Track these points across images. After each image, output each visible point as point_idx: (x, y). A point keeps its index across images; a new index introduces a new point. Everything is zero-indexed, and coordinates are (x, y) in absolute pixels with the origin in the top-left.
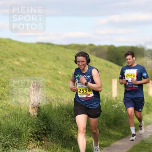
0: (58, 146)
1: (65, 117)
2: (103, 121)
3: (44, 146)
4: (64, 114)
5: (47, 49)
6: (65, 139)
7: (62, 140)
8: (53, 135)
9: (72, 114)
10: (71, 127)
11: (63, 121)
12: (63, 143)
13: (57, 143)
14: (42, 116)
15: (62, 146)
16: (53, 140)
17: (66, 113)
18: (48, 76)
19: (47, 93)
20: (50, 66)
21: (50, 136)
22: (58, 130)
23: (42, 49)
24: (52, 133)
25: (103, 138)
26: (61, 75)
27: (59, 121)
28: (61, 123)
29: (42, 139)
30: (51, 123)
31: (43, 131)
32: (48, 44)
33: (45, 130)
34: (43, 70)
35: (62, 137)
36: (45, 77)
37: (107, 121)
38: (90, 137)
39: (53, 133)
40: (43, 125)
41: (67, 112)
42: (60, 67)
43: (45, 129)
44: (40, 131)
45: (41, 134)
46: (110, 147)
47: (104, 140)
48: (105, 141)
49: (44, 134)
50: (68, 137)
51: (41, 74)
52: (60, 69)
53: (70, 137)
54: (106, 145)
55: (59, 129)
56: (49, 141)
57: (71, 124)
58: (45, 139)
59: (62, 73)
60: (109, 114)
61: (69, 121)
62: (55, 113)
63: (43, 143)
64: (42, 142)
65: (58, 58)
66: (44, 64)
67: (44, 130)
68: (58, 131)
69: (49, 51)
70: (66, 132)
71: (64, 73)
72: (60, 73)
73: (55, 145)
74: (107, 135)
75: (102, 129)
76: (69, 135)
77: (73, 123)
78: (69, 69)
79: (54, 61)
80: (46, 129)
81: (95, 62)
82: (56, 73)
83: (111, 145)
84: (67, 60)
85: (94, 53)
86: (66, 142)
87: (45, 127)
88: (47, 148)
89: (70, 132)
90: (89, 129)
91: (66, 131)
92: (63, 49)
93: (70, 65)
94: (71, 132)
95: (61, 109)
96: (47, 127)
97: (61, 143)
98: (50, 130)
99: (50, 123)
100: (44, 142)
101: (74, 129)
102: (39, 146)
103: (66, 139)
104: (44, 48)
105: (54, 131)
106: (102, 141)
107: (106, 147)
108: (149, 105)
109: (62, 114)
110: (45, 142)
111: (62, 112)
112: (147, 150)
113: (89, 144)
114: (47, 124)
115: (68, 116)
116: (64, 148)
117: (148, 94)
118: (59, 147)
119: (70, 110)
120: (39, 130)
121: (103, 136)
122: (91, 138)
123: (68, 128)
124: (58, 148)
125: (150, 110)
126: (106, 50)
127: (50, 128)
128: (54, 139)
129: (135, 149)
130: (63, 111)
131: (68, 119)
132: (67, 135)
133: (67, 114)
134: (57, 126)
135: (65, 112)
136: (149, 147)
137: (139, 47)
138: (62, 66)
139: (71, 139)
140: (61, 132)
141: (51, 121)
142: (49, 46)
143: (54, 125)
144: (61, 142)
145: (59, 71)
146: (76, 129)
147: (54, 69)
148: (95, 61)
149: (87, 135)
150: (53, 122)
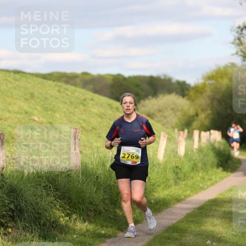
0: (33, 237)
1: (44, 191)
2: (105, 197)
3: (11, 236)
4: (43, 184)
5: (15, 80)
6: (44, 225)
7: (40, 227)
8: (25, 219)
9: (55, 186)
10: (55, 206)
11: (41, 196)
12: (42, 232)
13: (32, 232)
14: (7, 188)
15: (40, 236)
16: (25, 226)
17: (47, 183)
18: (16, 124)
19: (14, 150)
20: (19, 108)
21: (21, 221)
22: (33, 211)
23: (7, 80)
24: (24, 215)
25: (105, 224)
26: (37, 122)
27: (35, 195)
28: (38, 199)
29: (7, 226)
30: (22, 199)
31: (9, 213)
32: (17, 72)
33: (13, 211)
34: (8, 115)
35: (39, 223)
36: (11, 125)
37: (111, 196)
38: (85, 222)
39: (26, 215)
40: (9, 203)
41: (48, 181)
42: (37, 109)
43: (11, 209)
44: (4, 213)
45: (6, 217)
46: (117, 238)
47: (107, 227)
48: (109, 229)
49: (11, 217)
50: (50, 221)
51: (5, 121)
52: (35, 112)
53: (53, 222)
54: (110, 235)
55: (34, 209)
56: (18, 229)
57: (55, 202)
58: (12, 226)
59: (39, 118)
60: (114, 186)
61: (51, 196)
62: (29, 184)
63: (8, 232)
64: (7, 230)
65: (32, 95)
66: (9, 104)
67: (11, 211)
68: (33, 213)
69: (17, 83)
70: (47, 215)
71: (41, 119)
72: (36, 119)
73: (28, 234)
74: (113, 219)
75: (104, 208)
76: (51, 219)
77: (58, 200)
78: (50, 113)
79: (27, 100)
80: (14, 209)
81: (91, 102)
82: (30, 120)
83: (118, 234)
84: (46, 99)
85: (91, 87)
86: (46, 230)
87: (12, 206)
88: (16, 240)
89: (52, 214)
90: (83, 208)
91: (45, 212)
92: (40, 80)
93: (52, 106)
94: (54, 213)
95: (38, 177)
96: (16, 207)
97: (37, 231)
98: (21, 211)
99: (20, 200)
100: (10, 230)
101: (58, 210)
102: (3, 236)
103: (46, 226)
104: (9, 79)
105: (27, 212)
106: (104, 228)
107: (110, 238)
108: (178, 171)
109: (40, 185)
110: (12, 230)
111: (40, 181)
112: (176, 243)
113: (83, 233)
114: (15, 201)
115: (50, 188)
116: (42, 239)
117: (177, 153)
118: (35, 237)
119: (52, 178)
120: (2, 211)
121: (105, 221)
122: (86, 224)
123: (49, 207)
124: (33, 240)
125: (180, 178)
126: (110, 82)
127: (21, 207)
128: (27, 225)
129: (156, 240)
130: (41, 179)
131: (50, 194)
132: (48, 218)
133: (47, 185)
134: (31, 204)
135: (45, 182)
136: (179, 237)
137: (162, 77)
138: (38, 108)
139: (54, 225)
140: (38, 213)
141: (23, 196)
142: (18, 76)
143: (27, 203)
144: (39, 231)
145: (33, 115)
146: (62, 208)
147: (26, 113)
148: (92, 100)
149: (80, 219)
150: (25, 198)
